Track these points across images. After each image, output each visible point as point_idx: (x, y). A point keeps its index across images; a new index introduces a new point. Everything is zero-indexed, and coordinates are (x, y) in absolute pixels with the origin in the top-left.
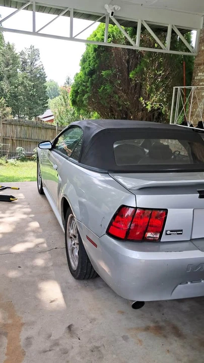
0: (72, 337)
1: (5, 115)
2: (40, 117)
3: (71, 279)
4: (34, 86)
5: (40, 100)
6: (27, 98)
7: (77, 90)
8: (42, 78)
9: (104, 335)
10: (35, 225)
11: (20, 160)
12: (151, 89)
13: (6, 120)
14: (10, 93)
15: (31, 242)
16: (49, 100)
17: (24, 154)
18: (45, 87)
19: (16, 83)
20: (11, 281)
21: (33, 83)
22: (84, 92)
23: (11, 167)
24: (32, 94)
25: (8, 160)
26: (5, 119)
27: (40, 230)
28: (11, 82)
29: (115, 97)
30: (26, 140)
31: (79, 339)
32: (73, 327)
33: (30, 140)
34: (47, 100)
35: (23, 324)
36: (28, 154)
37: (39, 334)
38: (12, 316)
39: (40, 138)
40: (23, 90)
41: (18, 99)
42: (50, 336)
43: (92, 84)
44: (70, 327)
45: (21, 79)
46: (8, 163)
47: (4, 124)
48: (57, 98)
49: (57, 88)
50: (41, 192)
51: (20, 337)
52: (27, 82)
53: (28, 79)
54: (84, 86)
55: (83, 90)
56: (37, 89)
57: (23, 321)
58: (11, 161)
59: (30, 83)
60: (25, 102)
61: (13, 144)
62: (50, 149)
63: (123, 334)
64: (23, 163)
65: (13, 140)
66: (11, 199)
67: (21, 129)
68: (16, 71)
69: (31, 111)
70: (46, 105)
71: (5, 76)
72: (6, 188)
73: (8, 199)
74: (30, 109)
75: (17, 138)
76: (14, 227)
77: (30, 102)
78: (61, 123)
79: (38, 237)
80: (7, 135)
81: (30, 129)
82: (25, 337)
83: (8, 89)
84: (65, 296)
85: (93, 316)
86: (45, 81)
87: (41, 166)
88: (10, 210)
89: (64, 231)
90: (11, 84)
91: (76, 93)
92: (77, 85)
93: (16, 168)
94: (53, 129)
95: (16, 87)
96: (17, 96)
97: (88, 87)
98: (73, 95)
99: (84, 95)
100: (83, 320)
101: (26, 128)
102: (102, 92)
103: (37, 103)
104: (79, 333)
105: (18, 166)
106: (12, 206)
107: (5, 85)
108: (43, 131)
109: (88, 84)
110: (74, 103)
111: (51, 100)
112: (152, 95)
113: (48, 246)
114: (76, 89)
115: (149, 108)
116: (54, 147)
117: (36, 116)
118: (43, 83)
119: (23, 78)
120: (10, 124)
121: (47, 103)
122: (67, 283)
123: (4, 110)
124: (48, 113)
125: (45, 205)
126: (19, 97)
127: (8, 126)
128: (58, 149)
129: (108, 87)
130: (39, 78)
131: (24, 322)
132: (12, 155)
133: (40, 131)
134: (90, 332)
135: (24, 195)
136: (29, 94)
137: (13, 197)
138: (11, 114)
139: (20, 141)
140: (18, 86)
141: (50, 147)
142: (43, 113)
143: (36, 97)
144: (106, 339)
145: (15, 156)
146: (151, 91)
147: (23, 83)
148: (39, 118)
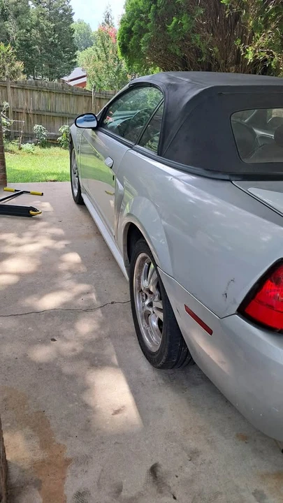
0: (161, 492)
1: (14, 73)
2: (66, 79)
3: (145, 366)
4: (55, 29)
5: (65, 52)
6: (46, 49)
7: (130, 29)
8: (67, 15)
9: (218, 489)
10: (74, 258)
11: (39, 145)
12: (256, 24)
13: (16, 82)
14: (20, 40)
15: (69, 290)
16: (78, 52)
17: (45, 136)
18: (72, 31)
19: (28, 24)
20: (40, 369)
21: (53, 25)
22: (142, 31)
23: (26, 156)
24: (52, 42)
25: (22, 146)
26: (15, 80)
27: (83, 269)
28: (20, 23)
29: (195, 39)
30: (48, 114)
31: (175, 498)
32: (158, 468)
33: (54, 114)
34: (75, 51)
35: (68, 462)
36: (51, 136)
37: (99, 485)
38: (46, 444)
39: (69, 110)
40: (38, 36)
41: (32, 50)
42: (120, 490)
43: (155, 15)
44: (154, 470)
45: (35, 17)
46: (22, 150)
47: (13, 88)
48: (90, 49)
49: (89, 34)
50: (79, 201)
51: (65, 492)
52: (44, 23)
53: (46, 17)
54: (141, 19)
55: (140, 28)
56: (59, 35)
57: (68, 454)
58: (27, 146)
59: (49, 24)
60: (42, 54)
61: (28, 120)
62: (94, 129)
63: (255, 488)
64: (44, 150)
65: (27, 114)
66: (31, 212)
67: (40, 96)
68: (27, 4)
69: (52, 70)
70: (74, 61)
71: (11, 13)
72: (22, 193)
73: (26, 213)
74: (51, 66)
75: (34, 110)
76: (39, 262)
77: (49, 55)
78: (99, 86)
79: (80, 281)
80: (20, 106)
81: (53, 96)
82: (74, 491)
83: (16, 35)
84: (138, 402)
85: (192, 445)
86: (71, 21)
87: (78, 156)
88: (30, 231)
89: (128, 279)
90: (21, 25)
91: (128, 33)
92: (129, 19)
93: (34, 158)
94: (87, 95)
95: (28, 31)
96: (30, 46)
97: (149, 21)
98: (123, 38)
99: (141, 36)
100: (175, 454)
101: (47, 95)
102: (175, 29)
103: (61, 57)
104: (172, 482)
105: (37, 155)
106: (34, 224)
107: (11, 27)
108: (73, 99)
109: (150, 16)
110: (125, 49)
111: (80, 53)
112: (257, 35)
113: (99, 298)
114: (128, 25)
115: (250, 57)
116: (101, 126)
117: (59, 78)
118: (69, 24)
119: (38, 17)
120: (23, 88)
121: (75, 57)
122: (139, 372)
123: (12, 65)
124: (76, 72)
125: (87, 224)
126: (33, 47)
127: (19, 91)
128: (107, 128)
129: (184, 20)
130: (62, 16)
131: (69, 456)
132: (28, 138)
133: (68, 99)
134: (192, 481)
135: (52, 204)
136: (48, 42)
137: (34, 210)
138: (24, 73)
139: (39, 116)
140: (32, 28)
141: (94, 124)
142: (70, 73)
143: (59, 47)
144: (224, 497)
145: (32, 138)
146: (256, 27)
147: (38, 24)
148: (63, 81)
